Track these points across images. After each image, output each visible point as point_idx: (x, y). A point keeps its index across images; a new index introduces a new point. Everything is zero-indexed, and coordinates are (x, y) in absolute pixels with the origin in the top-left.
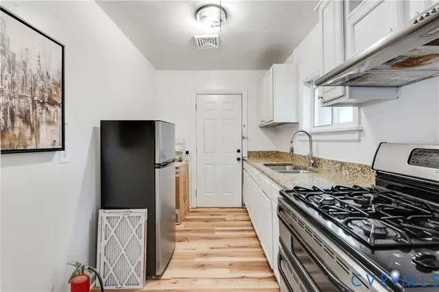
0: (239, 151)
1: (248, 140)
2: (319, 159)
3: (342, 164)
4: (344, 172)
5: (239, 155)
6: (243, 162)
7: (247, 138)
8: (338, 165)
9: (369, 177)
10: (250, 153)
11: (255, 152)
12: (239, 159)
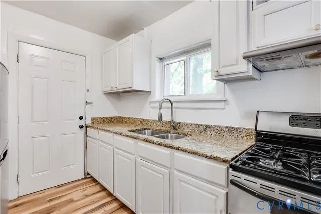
0: (81, 118)
1: (92, 106)
2: (179, 123)
3: (207, 126)
4: (209, 133)
5: (82, 122)
6: (86, 130)
7: (91, 104)
8: (202, 127)
9: (236, 135)
10: (94, 120)
11: (99, 118)
12: (81, 127)
